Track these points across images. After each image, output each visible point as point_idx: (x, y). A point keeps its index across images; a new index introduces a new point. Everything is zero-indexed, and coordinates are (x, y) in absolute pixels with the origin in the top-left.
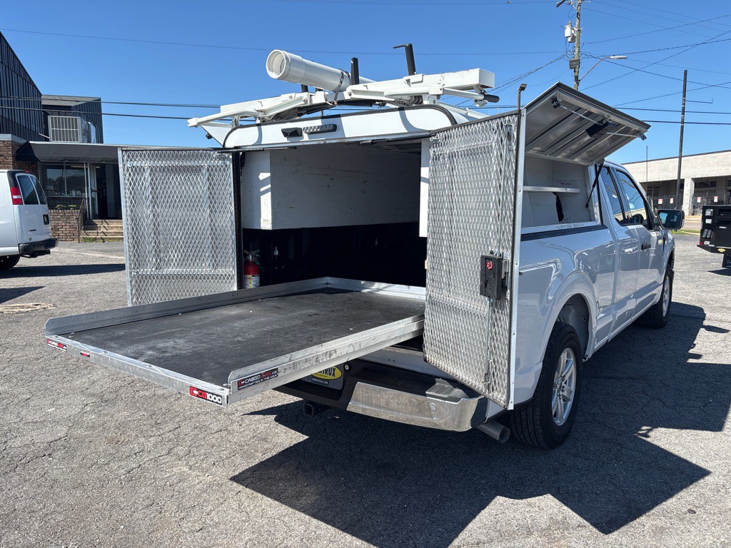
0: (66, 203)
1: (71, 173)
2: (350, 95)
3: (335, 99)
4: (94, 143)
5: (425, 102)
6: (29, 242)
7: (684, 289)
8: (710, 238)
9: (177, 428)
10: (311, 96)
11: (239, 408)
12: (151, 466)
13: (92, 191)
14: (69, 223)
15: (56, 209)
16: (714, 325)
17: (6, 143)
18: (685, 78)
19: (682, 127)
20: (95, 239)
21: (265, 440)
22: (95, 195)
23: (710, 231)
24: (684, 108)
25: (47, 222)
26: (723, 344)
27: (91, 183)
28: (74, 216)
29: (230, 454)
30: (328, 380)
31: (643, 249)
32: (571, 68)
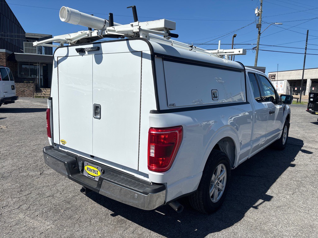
0: (28, 81)
1: (32, 67)
2: (107, 32)
3: (102, 35)
4: (43, 54)
5: (141, 37)
6: (3, 97)
7: (297, 131)
8: (312, 107)
9: (29, 194)
10: (91, 32)
11: (65, 184)
12: (7, 214)
13: (40, 75)
14: (30, 89)
15: (24, 83)
16: (307, 150)
17: (3, 53)
18: (308, 34)
19: (305, 56)
20: (40, 97)
21: (69, 203)
22: (42, 77)
23: (312, 104)
24: (306, 47)
25: (13, 89)
26: (309, 160)
27: (40, 72)
28: (32, 86)
29: (48, 210)
30: (94, 176)
31: (270, 113)
32: (257, 28)
